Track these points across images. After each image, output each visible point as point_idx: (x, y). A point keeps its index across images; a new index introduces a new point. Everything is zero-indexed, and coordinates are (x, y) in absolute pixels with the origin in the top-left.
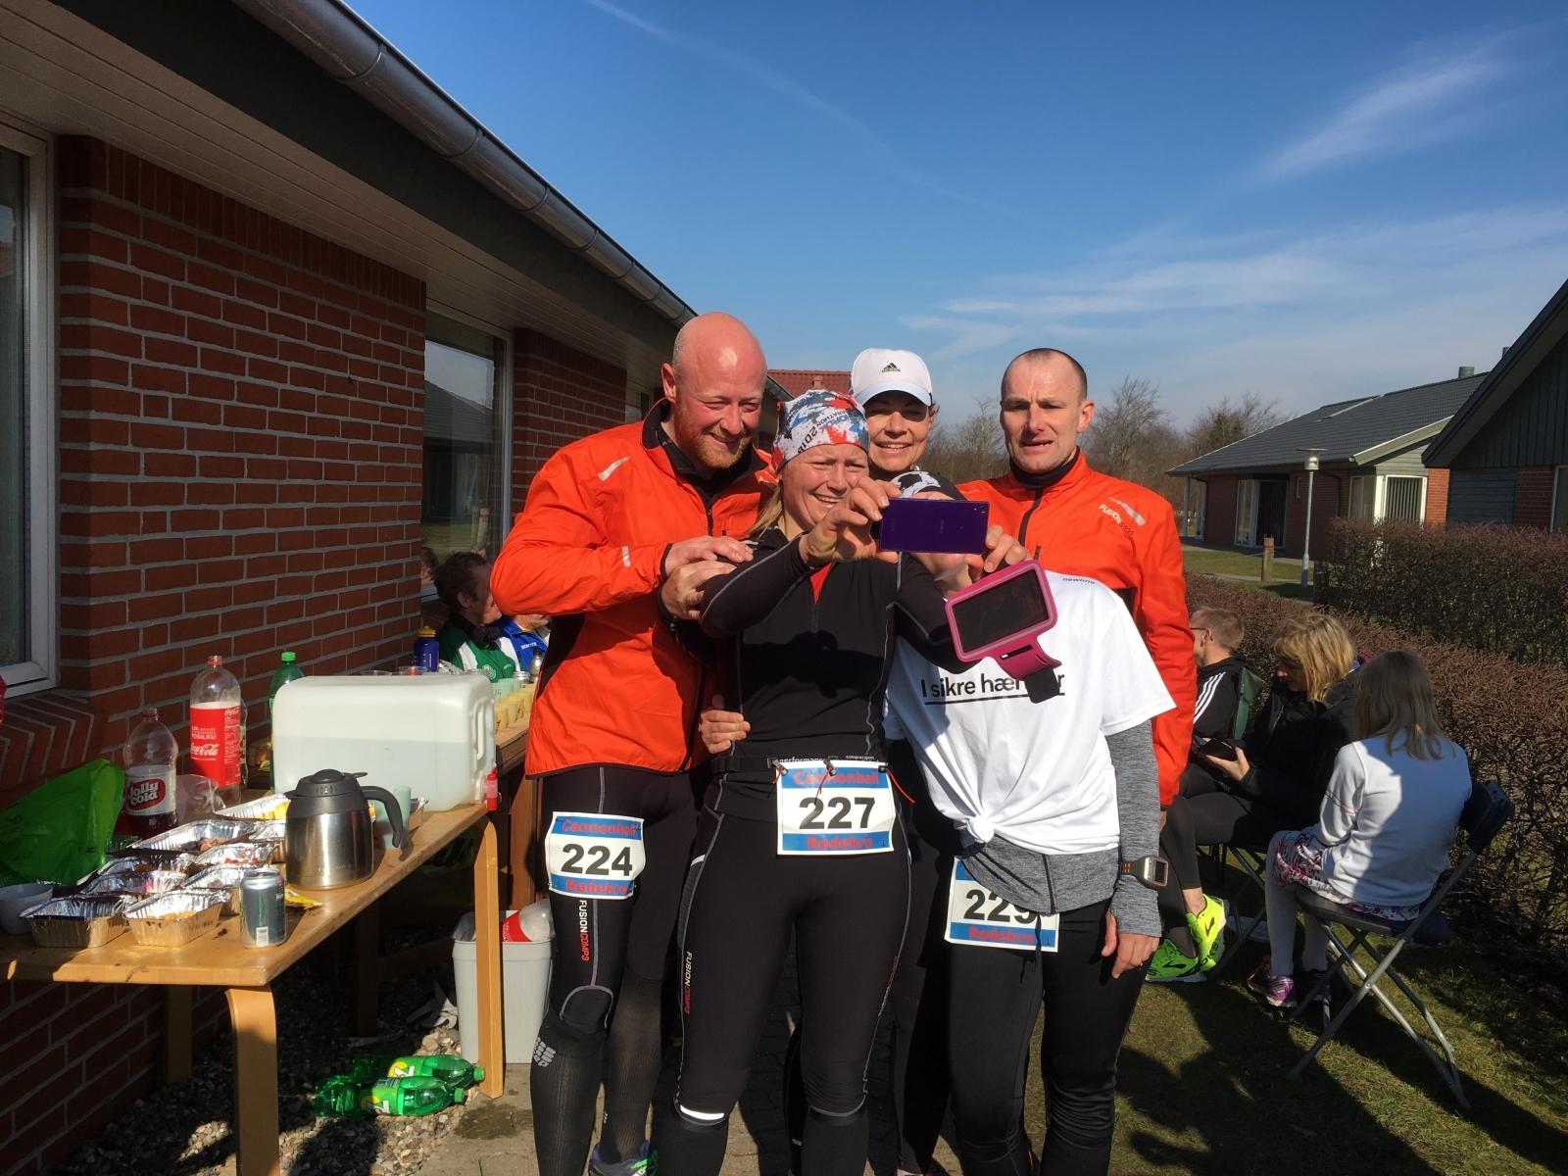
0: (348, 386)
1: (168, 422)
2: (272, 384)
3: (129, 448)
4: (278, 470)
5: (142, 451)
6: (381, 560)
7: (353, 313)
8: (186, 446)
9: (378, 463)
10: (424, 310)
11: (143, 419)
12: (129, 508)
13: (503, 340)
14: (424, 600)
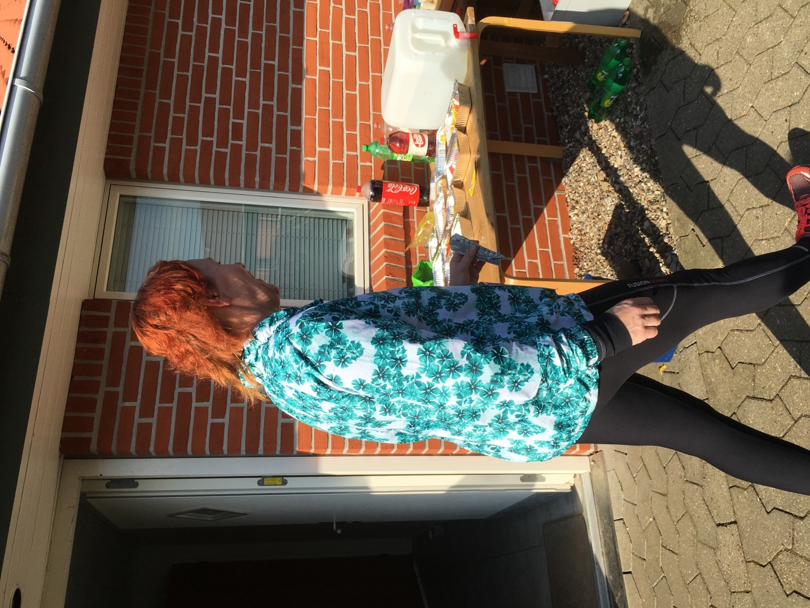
2: (222, 32)
3: (258, 153)
4: (271, 31)
5: (260, 144)
11: (243, 143)
12: (288, 156)
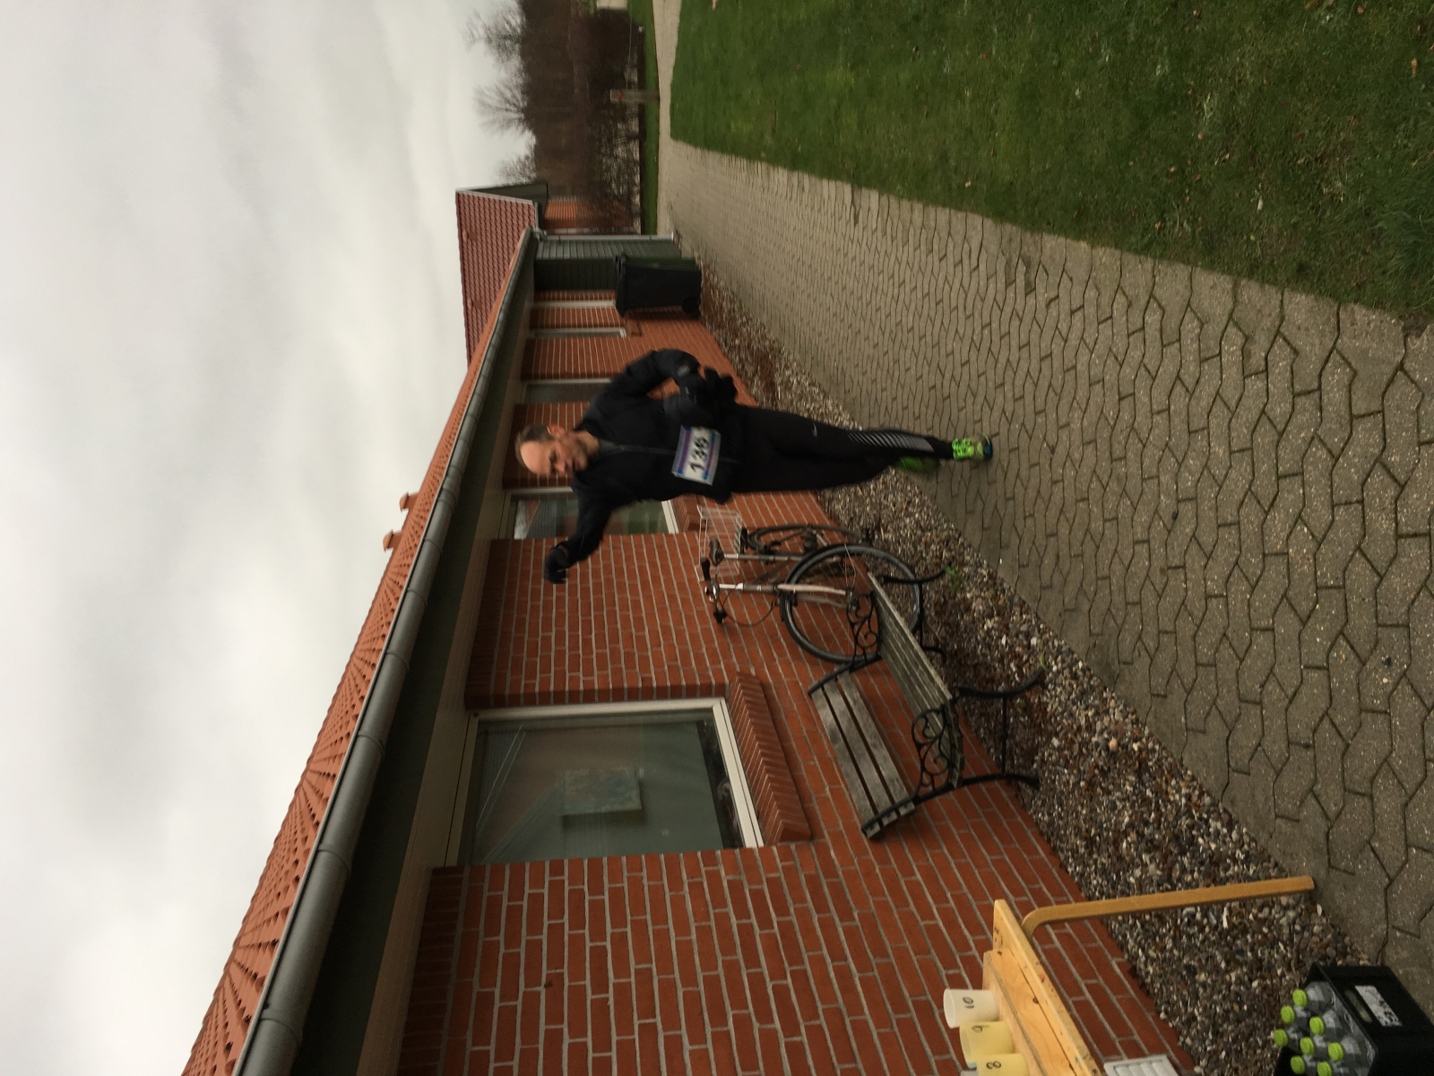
0: (554, 984)
6: (727, 916)
7: (476, 988)
9: (629, 929)
10: (459, 869)
13: (480, 723)
14: (761, 844)
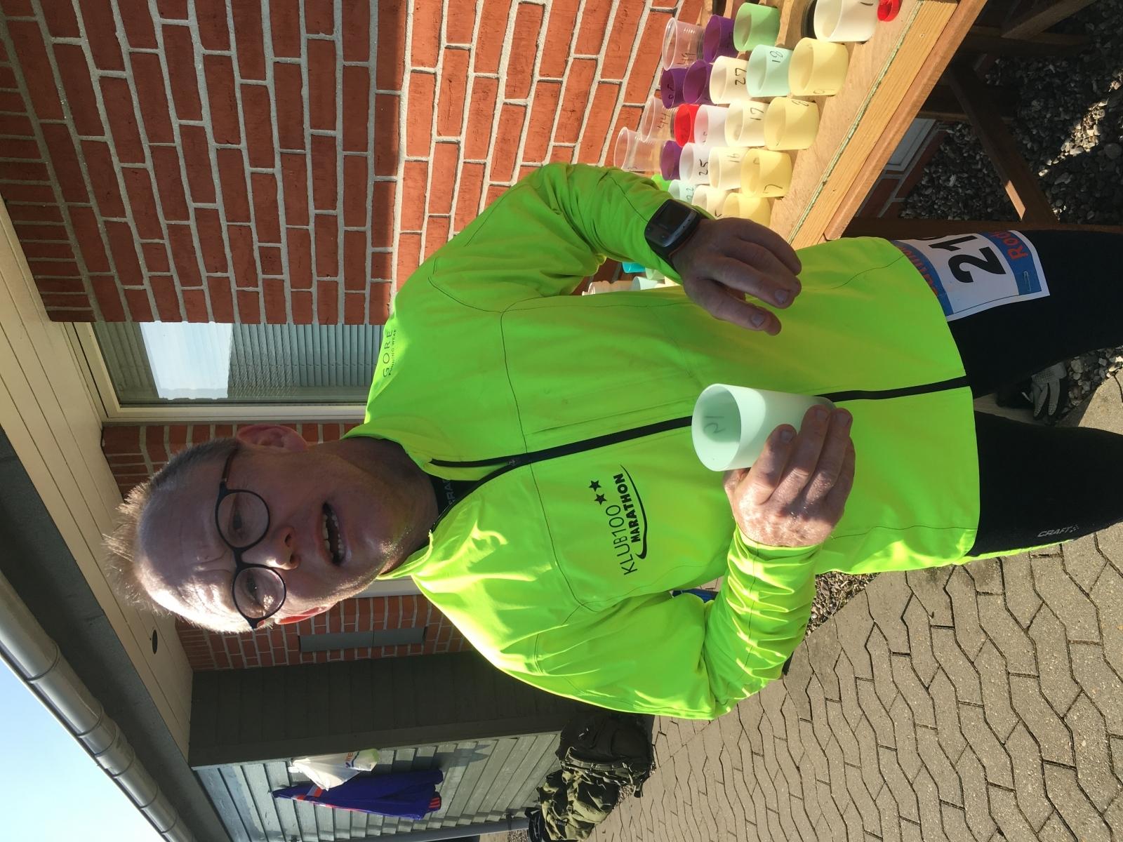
1: (283, 246)
3: (313, 288)
8: (305, 227)
11: (285, 277)
